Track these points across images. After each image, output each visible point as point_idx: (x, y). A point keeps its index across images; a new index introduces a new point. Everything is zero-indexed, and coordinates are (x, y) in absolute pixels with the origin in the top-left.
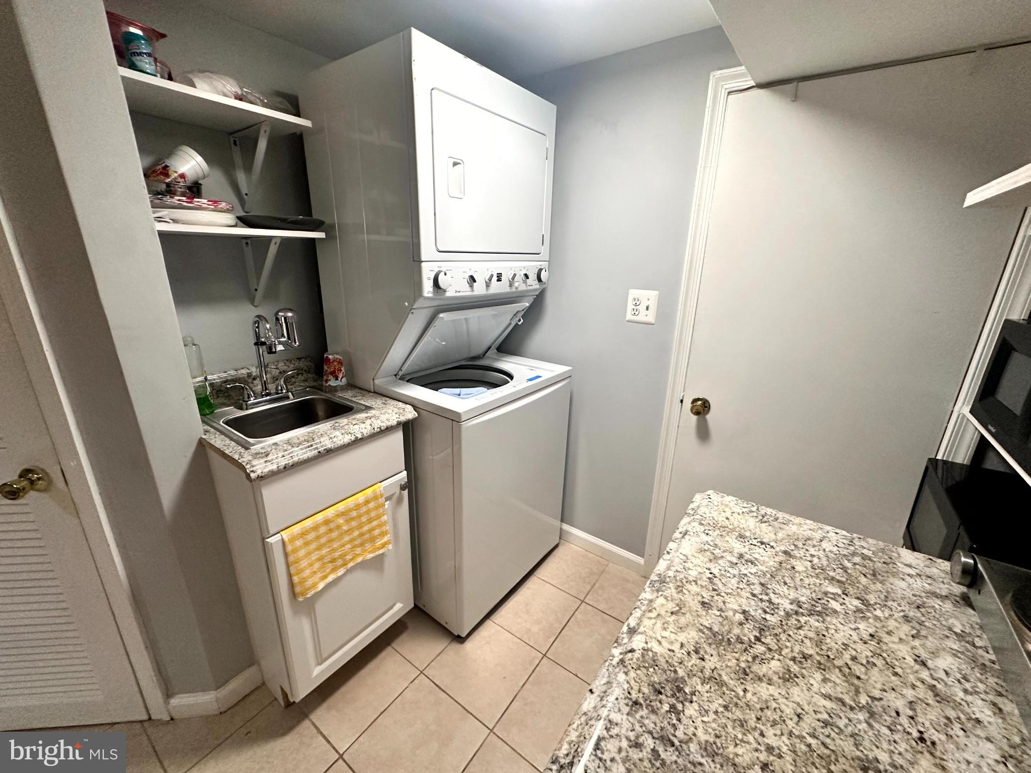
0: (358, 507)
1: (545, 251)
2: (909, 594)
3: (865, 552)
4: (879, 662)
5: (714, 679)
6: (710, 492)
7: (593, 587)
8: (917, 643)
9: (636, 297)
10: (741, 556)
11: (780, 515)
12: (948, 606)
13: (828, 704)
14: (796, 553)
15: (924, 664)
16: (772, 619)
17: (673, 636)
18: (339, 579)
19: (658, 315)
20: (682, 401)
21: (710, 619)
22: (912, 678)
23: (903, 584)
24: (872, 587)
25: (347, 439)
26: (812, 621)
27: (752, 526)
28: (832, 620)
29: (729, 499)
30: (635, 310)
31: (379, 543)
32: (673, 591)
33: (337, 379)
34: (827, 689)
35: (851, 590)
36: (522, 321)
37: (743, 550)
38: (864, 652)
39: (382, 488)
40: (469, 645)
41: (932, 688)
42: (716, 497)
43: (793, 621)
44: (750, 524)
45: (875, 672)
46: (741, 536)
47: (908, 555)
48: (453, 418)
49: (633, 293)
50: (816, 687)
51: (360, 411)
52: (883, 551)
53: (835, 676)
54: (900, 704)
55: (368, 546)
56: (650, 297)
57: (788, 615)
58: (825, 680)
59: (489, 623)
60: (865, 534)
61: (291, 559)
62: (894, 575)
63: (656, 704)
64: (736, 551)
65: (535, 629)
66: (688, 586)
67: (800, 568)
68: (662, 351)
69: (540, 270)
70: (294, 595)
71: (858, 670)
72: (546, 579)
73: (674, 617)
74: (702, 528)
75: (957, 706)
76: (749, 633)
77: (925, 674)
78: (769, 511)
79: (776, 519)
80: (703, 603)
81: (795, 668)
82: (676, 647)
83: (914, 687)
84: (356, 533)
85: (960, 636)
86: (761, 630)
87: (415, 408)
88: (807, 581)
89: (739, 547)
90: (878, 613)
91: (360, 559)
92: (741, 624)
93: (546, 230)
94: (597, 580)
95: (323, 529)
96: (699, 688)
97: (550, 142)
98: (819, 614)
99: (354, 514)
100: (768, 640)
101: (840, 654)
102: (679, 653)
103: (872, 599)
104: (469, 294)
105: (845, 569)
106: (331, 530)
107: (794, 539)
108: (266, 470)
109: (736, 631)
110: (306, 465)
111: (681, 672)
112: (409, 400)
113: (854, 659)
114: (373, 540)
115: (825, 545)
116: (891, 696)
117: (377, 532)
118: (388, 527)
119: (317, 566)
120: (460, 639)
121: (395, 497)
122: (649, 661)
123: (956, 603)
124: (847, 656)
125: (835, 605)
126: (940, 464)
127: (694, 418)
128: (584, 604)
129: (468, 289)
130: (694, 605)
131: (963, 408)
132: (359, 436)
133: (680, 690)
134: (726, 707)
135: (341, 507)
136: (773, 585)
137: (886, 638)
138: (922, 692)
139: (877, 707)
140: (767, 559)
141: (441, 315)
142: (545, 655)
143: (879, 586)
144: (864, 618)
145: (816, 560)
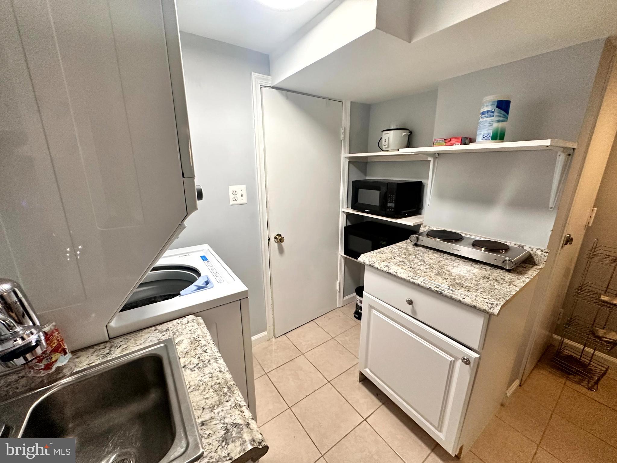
7: (260, 365)
9: (235, 190)
19: (249, 198)
20: (269, 238)
30: (235, 198)
33: (65, 353)
49: (232, 188)
56: (242, 189)
127: (276, 244)
131: (342, 209)
142: (290, 408)
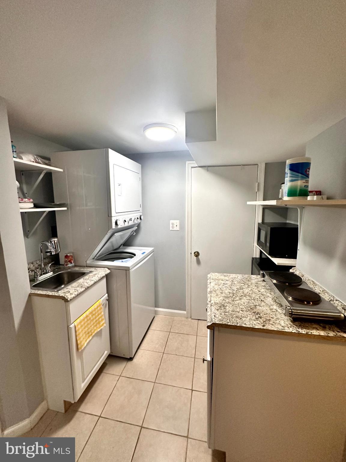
0: (95, 309)
1: (141, 209)
2: (255, 282)
3: (246, 277)
4: (253, 293)
5: (228, 303)
6: (211, 273)
7: (171, 327)
8: (258, 289)
9: (173, 222)
10: (224, 284)
11: (228, 274)
12: (261, 282)
13: (248, 300)
14: (234, 280)
15: (260, 291)
16: (234, 292)
17: (218, 299)
18: (90, 340)
19: (180, 228)
20: (191, 253)
21: (224, 295)
22: (258, 294)
23: (254, 281)
24: (249, 283)
25: (92, 282)
26: (241, 290)
27: (223, 278)
28: (244, 289)
29: (216, 274)
30: (173, 227)
31: (102, 323)
32: (214, 293)
33: (71, 263)
34: (247, 299)
35: (246, 284)
36: (135, 233)
37: (224, 282)
38: (251, 292)
39: (101, 301)
40: (135, 360)
41: (262, 294)
42: (213, 274)
43: (238, 291)
44: (223, 277)
45: (253, 295)
46: (222, 280)
47: (253, 276)
48: (127, 270)
49: (171, 221)
50: (245, 299)
51: (88, 273)
52: (249, 276)
53: (247, 297)
54: (258, 297)
55: (98, 326)
56: (177, 222)
57: (237, 291)
58: (246, 298)
59: (139, 350)
60: (245, 274)
61: (77, 333)
62: (252, 280)
63: (221, 309)
64: (223, 283)
65: (157, 346)
66: (217, 291)
67: (235, 283)
68: (183, 238)
69: (141, 216)
70: (78, 349)
71: (250, 295)
72: (154, 329)
73: (217, 296)
74: (214, 280)
75: (265, 295)
76: (231, 295)
77: (260, 293)
78: (225, 274)
79: (227, 275)
80: (221, 293)
81: (241, 298)
82: (220, 300)
83: (259, 295)
84: (95, 321)
85: (264, 286)
86: (233, 294)
87: (109, 269)
88: (238, 285)
89: (223, 282)
90: (251, 286)
91: (96, 332)
92: (229, 294)
93: (141, 203)
94: (172, 324)
95: (86, 320)
96: (227, 304)
97: (140, 176)
98: (242, 289)
99: (94, 313)
100: (235, 295)
101: (247, 294)
102: (221, 301)
103: (249, 284)
104: (124, 226)
105: (243, 281)
106: (88, 320)
107: (232, 278)
108: (72, 297)
109: (229, 295)
110: (80, 295)
111: (223, 303)
112: (106, 267)
113: (249, 294)
114: (99, 323)
115: (238, 278)
116: (256, 297)
117: (100, 320)
118: (103, 317)
119: (84, 335)
120: (131, 359)
121: (105, 304)
122: (216, 304)
123: (262, 282)
124: (248, 294)
125: (243, 287)
126: (254, 258)
127: (195, 258)
128: (171, 333)
129: (124, 224)
130: (220, 293)
131: (256, 244)
132: (96, 281)
133: (224, 306)
134: (233, 306)
135: (90, 310)
136: (232, 287)
137: (253, 289)
138: (260, 295)
139: (255, 299)
140: (229, 283)
141: (115, 234)
142: (164, 353)
143: (250, 282)
144: (249, 288)
145: (238, 281)
